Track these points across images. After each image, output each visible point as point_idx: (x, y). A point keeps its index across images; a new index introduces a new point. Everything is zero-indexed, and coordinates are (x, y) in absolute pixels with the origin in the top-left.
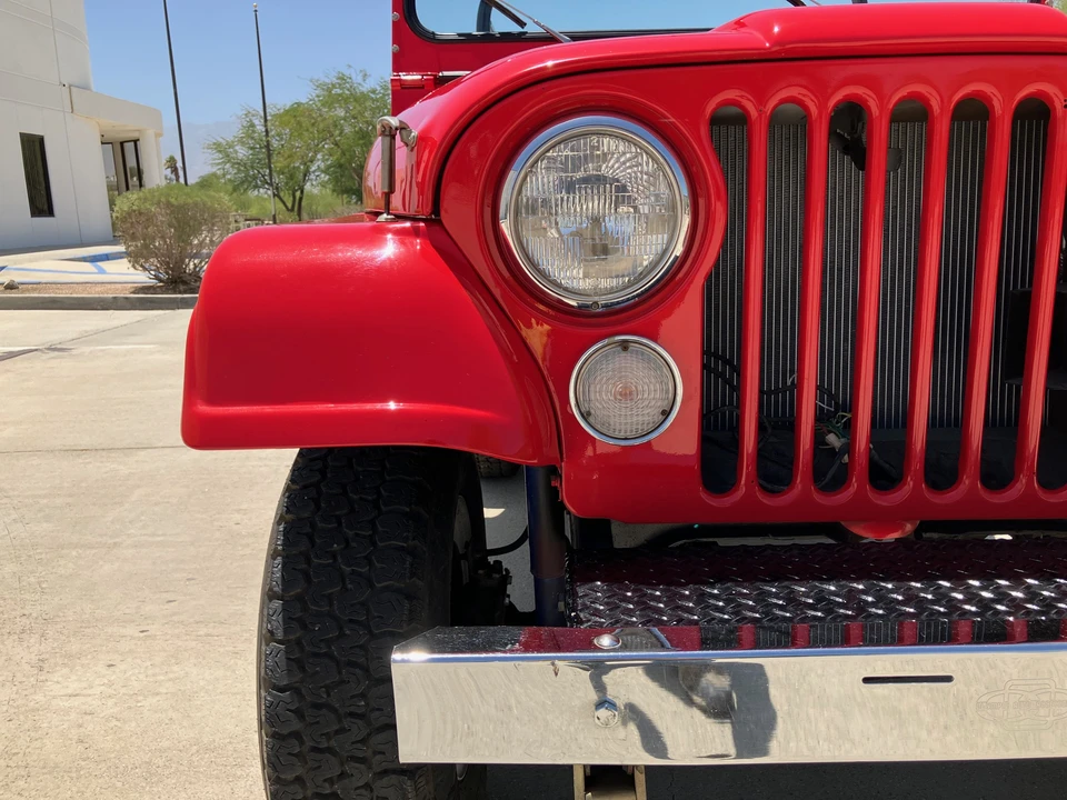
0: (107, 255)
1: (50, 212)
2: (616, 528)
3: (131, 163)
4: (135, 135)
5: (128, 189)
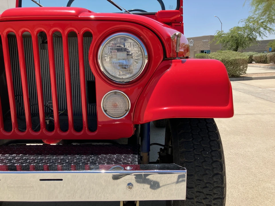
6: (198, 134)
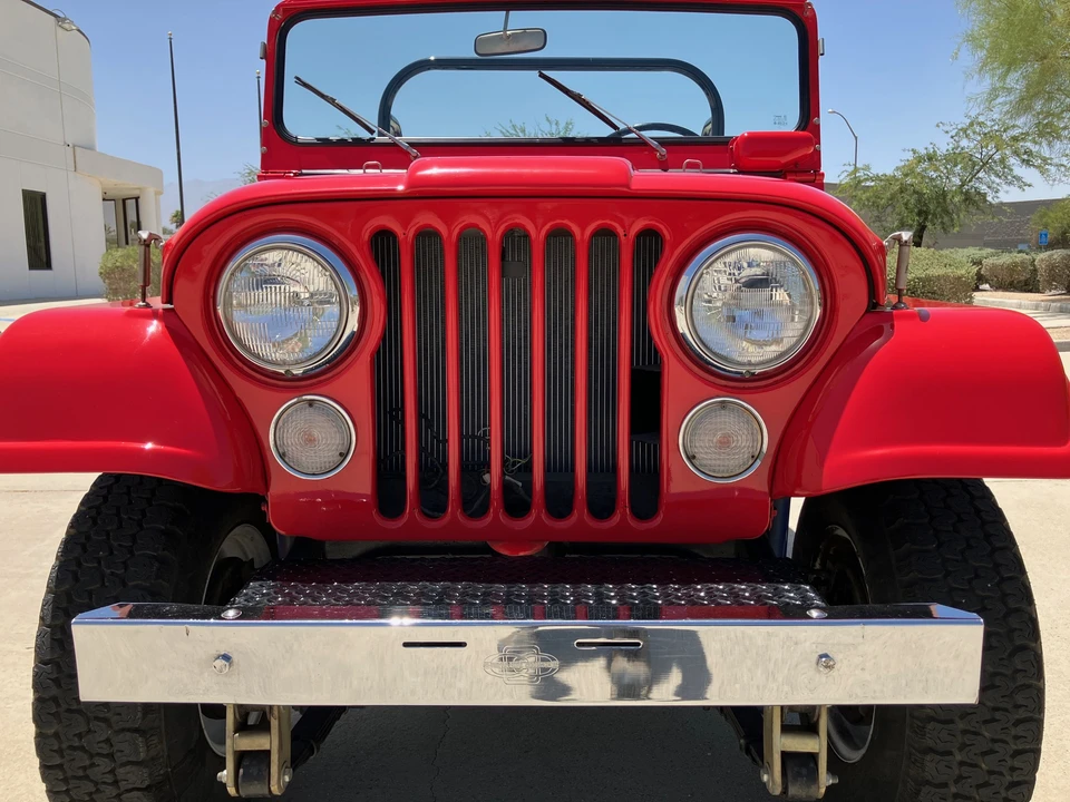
1: (48, 266)
2: (328, 547)
3: (132, 217)
4: (136, 193)
5: (127, 243)
6: (952, 529)
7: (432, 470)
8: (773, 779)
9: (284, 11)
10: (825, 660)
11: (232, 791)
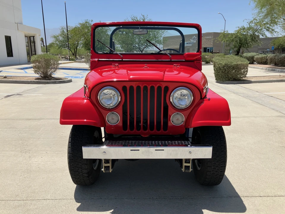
0: (27, 68)
1: (12, 56)
4: (33, 35)
7: (132, 122)
8: (183, 170)
9: (95, 26)
10: (190, 152)
11: (104, 172)
